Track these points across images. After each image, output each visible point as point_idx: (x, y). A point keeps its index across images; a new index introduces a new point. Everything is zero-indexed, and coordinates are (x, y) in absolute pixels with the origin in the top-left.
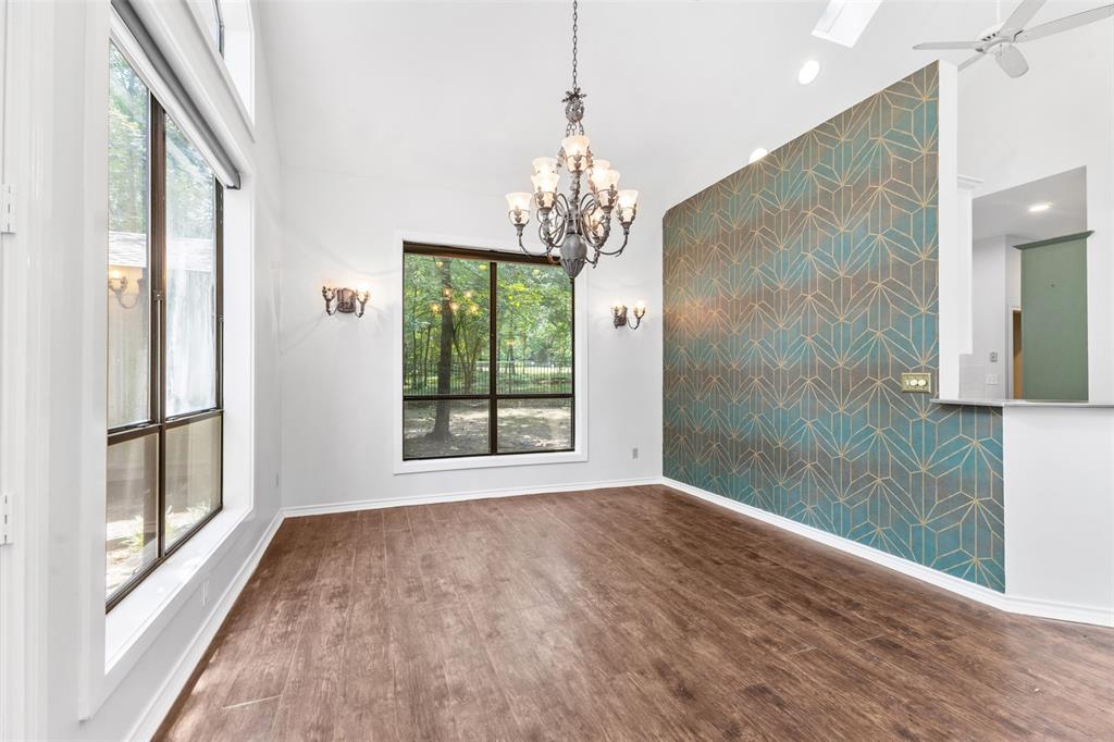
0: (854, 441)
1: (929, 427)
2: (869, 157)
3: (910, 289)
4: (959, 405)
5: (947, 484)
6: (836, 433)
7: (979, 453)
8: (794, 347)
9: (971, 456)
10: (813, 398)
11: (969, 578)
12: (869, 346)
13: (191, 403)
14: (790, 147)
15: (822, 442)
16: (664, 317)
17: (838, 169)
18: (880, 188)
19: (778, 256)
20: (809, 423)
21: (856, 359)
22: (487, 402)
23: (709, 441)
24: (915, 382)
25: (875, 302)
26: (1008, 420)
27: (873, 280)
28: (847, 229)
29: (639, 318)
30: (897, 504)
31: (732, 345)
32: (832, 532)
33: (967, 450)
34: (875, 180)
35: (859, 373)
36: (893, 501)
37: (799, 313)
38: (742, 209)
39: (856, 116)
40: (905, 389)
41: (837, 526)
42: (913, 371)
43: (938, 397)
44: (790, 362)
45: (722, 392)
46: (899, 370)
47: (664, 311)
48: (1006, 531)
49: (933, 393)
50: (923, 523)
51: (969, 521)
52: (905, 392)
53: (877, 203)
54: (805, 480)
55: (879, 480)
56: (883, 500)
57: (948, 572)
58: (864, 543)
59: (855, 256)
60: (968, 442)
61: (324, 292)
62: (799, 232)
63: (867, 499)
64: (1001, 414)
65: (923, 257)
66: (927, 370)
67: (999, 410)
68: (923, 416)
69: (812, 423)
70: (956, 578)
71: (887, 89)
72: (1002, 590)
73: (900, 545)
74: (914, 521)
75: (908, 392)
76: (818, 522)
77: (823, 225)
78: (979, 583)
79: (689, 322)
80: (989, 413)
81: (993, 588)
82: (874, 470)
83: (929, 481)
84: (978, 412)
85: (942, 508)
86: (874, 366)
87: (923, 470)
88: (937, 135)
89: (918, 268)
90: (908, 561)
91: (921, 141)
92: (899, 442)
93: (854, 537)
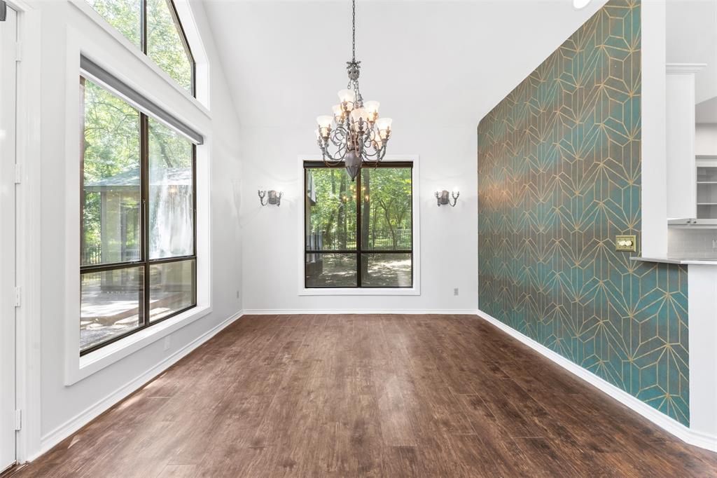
0: (586, 290)
1: (636, 280)
2: (595, 62)
3: (622, 166)
4: (656, 263)
5: (648, 329)
6: (574, 282)
7: (670, 305)
8: (549, 216)
9: (665, 306)
10: (560, 255)
11: (663, 410)
12: (594, 214)
13: (172, 252)
14: (546, 63)
15: (566, 290)
16: (479, 196)
17: (575, 76)
18: (602, 85)
19: (540, 146)
20: (557, 275)
21: (586, 225)
22: (355, 255)
23: (502, 286)
24: (624, 243)
25: (598, 179)
26: (692, 276)
27: (597, 160)
28: (581, 121)
29: (456, 199)
30: (613, 342)
31: (514, 217)
32: (572, 360)
33: (662, 300)
34: (599, 81)
35: (588, 235)
36: (611, 340)
37: (551, 190)
38: (519, 114)
39: (586, 31)
40: (618, 248)
41: (575, 356)
42: (624, 234)
43: (640, 255)
44: (547, 228)
45: (508, 250)
46: (615, 233)
47: (478, 193)
48: (690, 372)
49: (637, 252)
50: (631, 360)
51: (663, 362)
52: (618, 251)
53: (600, 98)
54: (555, 318)
55: (601, 322)
56: (604, 338)
57: (648, 403)
58: (592, 372)
59: (586, 143)
60: (662, 294)
61: (259, 193)
62: (551, 128)
63: (594, 337)
64: (687, 272)
65: (631, 139)
66: (634, 233)
67: (685, 267)
68: (631, 271)
69: (560, 275)
70: (653, 409)
71: (607, 4)
72: (687, 424)
73: (615, 376)
74: (625, 358)
75: (621, 251)
76: (563, 352)
77: (566, 120)
78: (670, 416)
79: (491, 200)
80: (677, 270)
81: (681, 422)
82: (598, 314)
83: (635, 325)
84: (670, 268)
85: (644, 349)
86: (598, 230)
87: (631, 315)
88: (640, 35)
89: (627, 148)
90: (620, 390)
91: (629, 42)
92: (614, 291)
93: (585, 365)
